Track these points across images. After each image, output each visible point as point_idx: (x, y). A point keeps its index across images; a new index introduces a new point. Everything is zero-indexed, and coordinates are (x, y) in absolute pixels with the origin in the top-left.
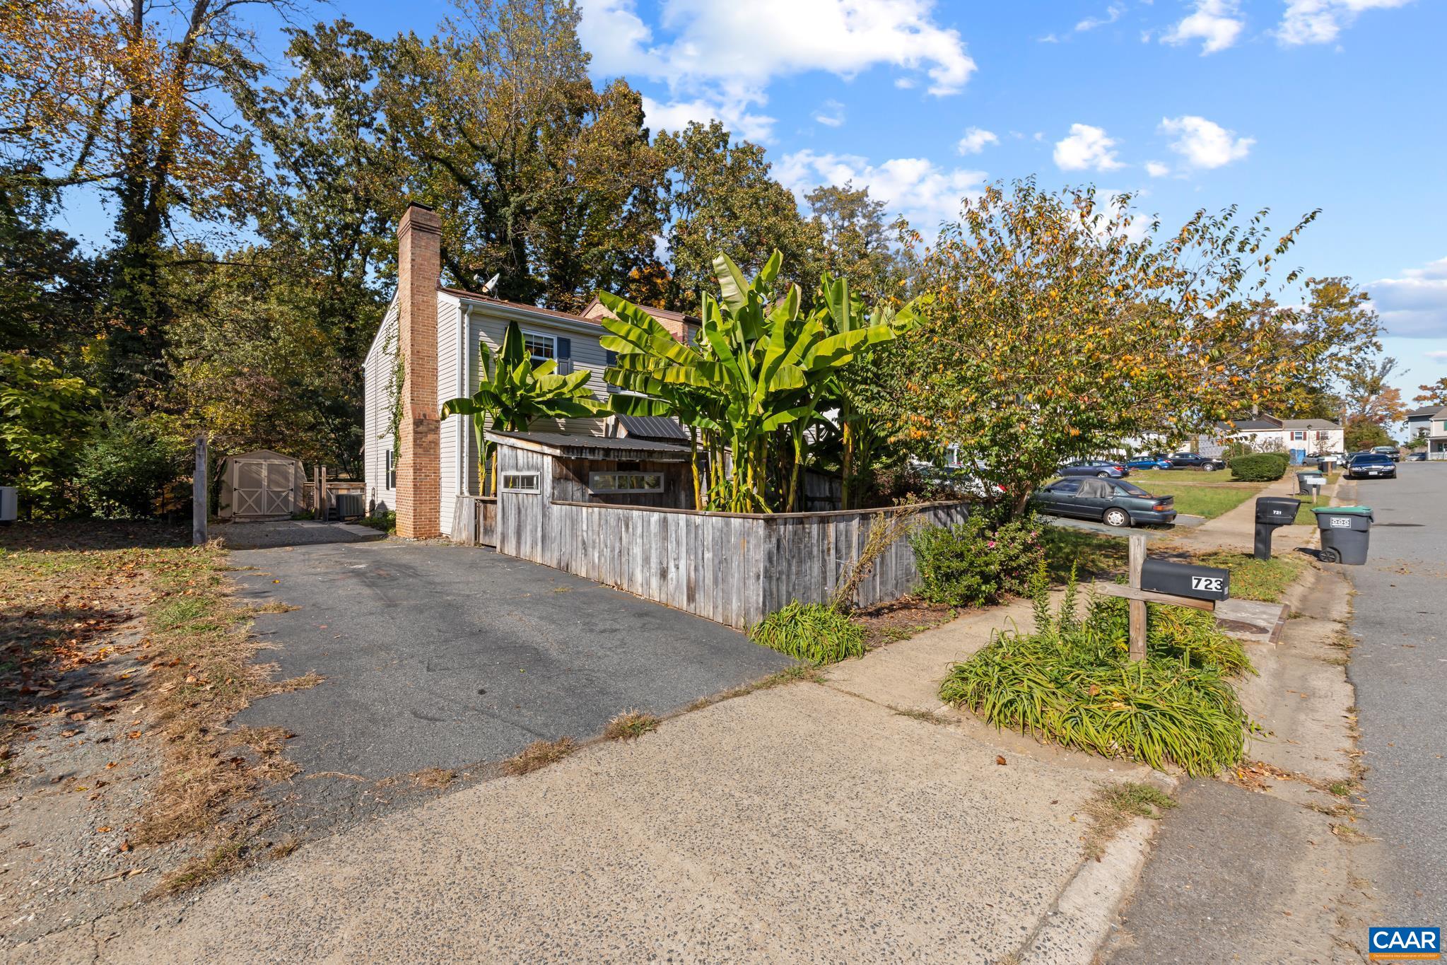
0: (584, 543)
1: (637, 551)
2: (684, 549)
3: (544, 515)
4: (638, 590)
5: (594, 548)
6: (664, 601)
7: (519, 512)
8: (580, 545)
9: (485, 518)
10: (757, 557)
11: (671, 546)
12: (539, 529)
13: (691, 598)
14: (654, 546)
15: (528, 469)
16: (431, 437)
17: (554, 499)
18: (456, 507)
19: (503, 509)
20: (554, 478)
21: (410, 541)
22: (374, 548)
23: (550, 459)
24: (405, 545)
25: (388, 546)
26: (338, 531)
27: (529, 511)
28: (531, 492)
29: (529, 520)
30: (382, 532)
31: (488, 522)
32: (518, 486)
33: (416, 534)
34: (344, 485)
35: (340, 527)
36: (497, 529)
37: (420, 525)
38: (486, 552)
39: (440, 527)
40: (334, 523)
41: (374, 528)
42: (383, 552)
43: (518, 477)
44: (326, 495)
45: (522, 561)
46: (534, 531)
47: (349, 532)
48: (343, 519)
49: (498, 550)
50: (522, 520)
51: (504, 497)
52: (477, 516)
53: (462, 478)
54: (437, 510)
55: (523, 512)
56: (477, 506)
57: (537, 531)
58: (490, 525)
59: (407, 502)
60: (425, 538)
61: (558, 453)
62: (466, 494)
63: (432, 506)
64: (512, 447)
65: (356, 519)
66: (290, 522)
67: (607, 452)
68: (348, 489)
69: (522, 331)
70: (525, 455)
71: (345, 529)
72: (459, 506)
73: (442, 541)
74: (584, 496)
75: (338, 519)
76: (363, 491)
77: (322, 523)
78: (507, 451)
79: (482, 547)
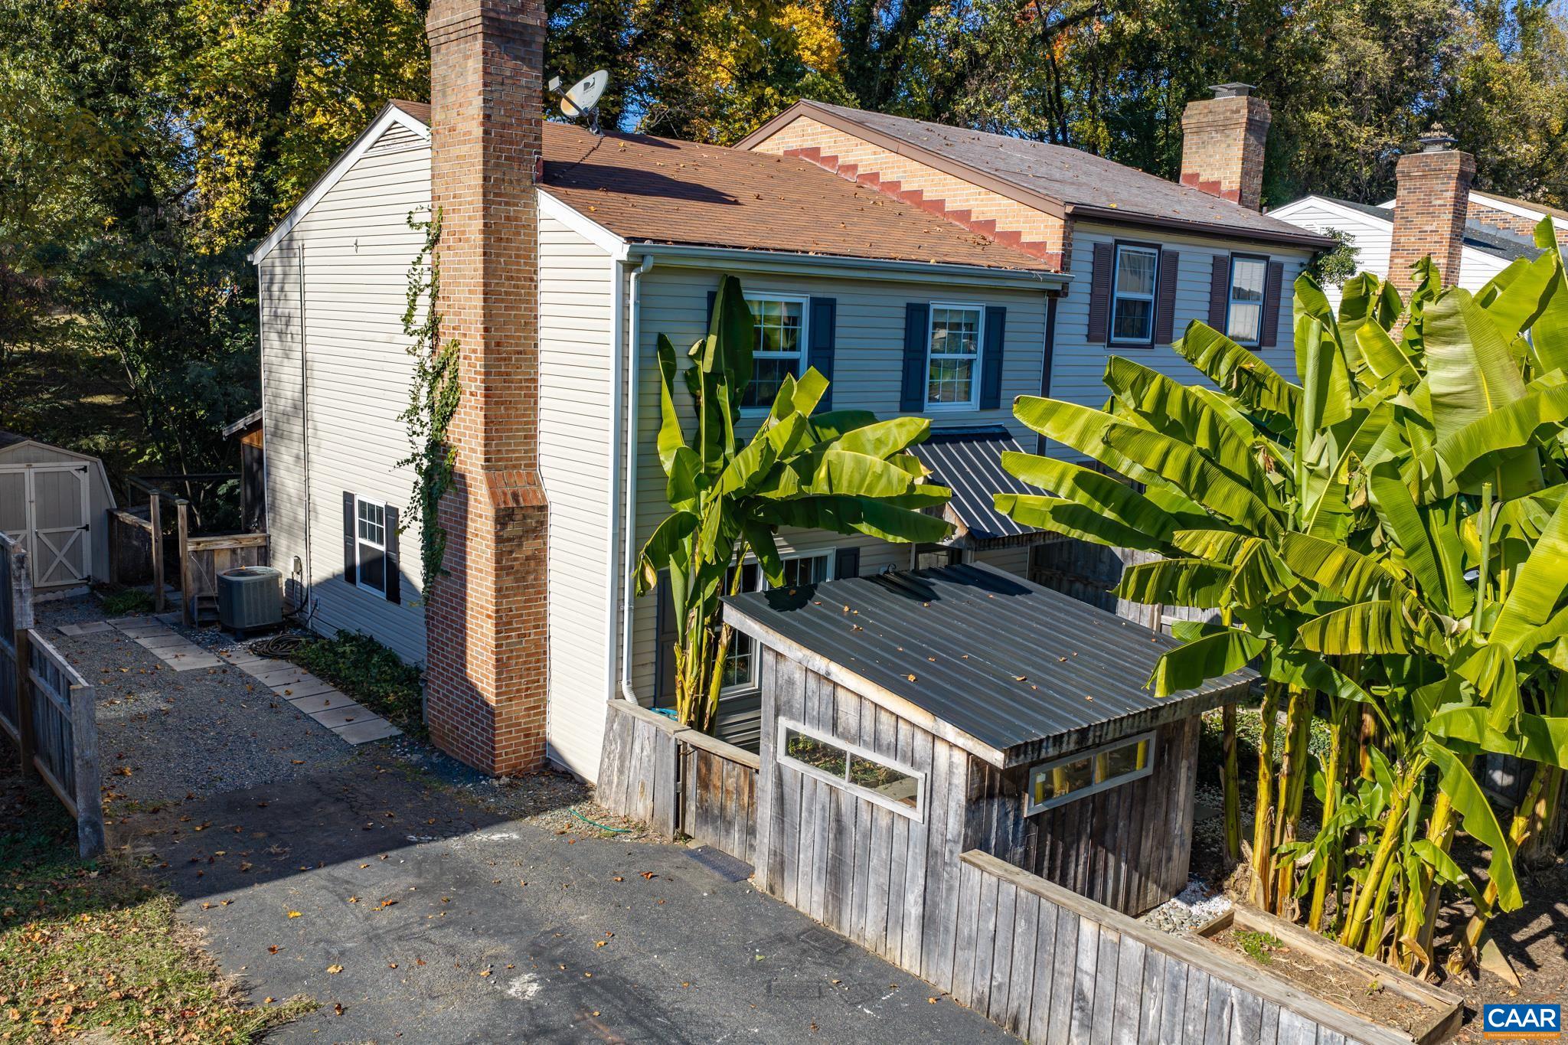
3: (930, 872)
7: (840, 832)
8: (1068, 996)
9: (704, 783)
12: (913, 898)
15: (877, 745)
16: (529, 547)
17: (965, 849)
18: (609, 728)
19: (781, 800)
20: (968, 800)
21: (493, 789)
22: (455, 844)
23: (960, 759)
24: (511, 824)
25: (475, 826)
26: (275, 705)
27: (878, 845)
28: (884, 802)
29: (875, 862)
30: (388, 723)
31: (715, 798)
32: (837, 770)
33: (501, 767)
34: (225, 543)
35: (260, 677)
36: (751, 831)
37: (508, 749)
38: (731, 885)
39: (546, 745)
40: (223, 645)
41: (346, 692)
42: (498, 874)
43: (840, 754)
44: (189, 567)
45: (848, 944)
46: (893, 895)
47: (308, 717)
48: (243, 635)
49: (760, 879)
50: (849, 851)
51: (787, 778)
52: (680, 775)
53: (619, 658)
54: (539, 709)
55: (853, 837)
56: (682, 753)
57: (902, 897)
58: (723, 808)
59: (472, 688)
60: (519, 776)
61: (996, 757)
62: (630, 697)
63: (532, 703)
64: (824, 678)
65: (277, 642)
66: (116, 632)
67: (1083, 733)
68: (234, 551)
69: (748, 296)
70: (869, 712)
71: (281, 691)
72: (619, 731)
73: (576, 801)
74: (1016, 823)
75: (226, 629)
76: (265, 554)
77: (187, 636)
78: (798, 676)
79: (692, 845)
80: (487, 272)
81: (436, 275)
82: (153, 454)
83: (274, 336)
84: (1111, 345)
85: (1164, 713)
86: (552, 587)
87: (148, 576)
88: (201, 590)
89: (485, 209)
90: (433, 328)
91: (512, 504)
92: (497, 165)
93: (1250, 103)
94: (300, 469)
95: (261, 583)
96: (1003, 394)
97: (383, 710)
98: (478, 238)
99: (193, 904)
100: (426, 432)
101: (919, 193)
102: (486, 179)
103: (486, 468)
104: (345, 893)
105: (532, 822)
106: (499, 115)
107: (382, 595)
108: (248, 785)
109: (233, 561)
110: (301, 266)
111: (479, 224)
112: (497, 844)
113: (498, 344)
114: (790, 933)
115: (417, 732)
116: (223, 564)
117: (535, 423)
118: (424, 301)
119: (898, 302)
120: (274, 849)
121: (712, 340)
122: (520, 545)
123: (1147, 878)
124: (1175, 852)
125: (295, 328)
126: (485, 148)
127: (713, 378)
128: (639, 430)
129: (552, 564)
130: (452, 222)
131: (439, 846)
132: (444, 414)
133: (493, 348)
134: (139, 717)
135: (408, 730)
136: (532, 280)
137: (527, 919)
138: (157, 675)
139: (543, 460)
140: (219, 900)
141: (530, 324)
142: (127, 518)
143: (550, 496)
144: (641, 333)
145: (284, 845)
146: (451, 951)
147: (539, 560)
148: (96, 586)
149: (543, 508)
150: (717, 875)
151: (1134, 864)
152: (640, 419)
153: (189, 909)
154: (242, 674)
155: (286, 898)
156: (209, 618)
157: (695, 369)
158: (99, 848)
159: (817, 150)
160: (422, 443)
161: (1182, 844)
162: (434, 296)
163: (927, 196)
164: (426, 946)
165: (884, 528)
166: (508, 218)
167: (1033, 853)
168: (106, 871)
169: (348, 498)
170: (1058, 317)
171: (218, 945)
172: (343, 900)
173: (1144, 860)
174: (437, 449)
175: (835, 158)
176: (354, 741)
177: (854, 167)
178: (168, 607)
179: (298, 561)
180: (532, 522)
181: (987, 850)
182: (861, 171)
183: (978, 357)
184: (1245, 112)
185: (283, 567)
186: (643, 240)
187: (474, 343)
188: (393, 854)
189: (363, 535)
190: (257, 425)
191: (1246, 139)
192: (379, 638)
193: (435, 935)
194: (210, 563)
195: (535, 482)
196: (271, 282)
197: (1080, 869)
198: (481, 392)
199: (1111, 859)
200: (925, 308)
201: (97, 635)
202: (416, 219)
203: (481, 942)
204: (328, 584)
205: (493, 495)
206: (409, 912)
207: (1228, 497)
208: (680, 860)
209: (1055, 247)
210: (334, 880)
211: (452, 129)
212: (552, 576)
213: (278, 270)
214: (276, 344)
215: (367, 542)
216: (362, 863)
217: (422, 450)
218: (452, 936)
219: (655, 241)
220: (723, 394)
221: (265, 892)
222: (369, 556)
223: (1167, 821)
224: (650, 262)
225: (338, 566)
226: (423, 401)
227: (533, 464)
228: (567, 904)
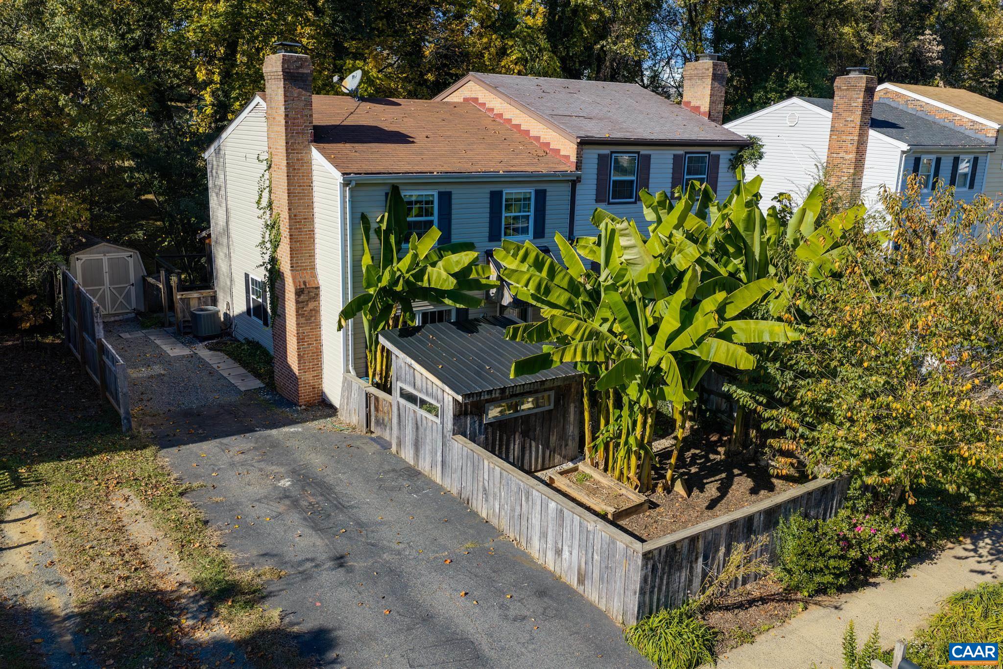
0: (485, 490)
1: (536, 521)
2: (576, 543)
3: (444, 444)
4: (535, 554)
5: (495, 499)
6: (558, 573)
7: (417, 428)
8: (481, 489)
9: (377, 409)
10: (635, 578)
11: (567, 534)
12: (439, 454)
13: (581, 581)
14: (550, 525)
15: (427, 394)
16: (311, 305)
17: (454, 435)
18: (343, 386)
19: (399, 415)
20: (454, 415)
21: (297, 411)
22: (274, 432)
23: (451, 399)
24: (300, 425)
25: (284, 425)
26: (212, 372)
27: (428, 432)
28: (431, 417)
29: (428, 440)
30: (259, 382)
31: (380, 415)
32: (416, 404)
33: (302, 401)
34: (195, 295)
35: (207, 360)
36: (391, 429)
37: (304, 393)
38: (382, 451)
39: (323, 393)
40: (194, 344)
41: (244, 367)
42: (288, 444)
43: (416, 397)
44: (178, 305)
45: (420, 473)
46: (433, 453)
47: (225, 378)
48: (202, 339)
49: (394, 449)
50: (420, 436)
51: (401, 406)
52: (368, 406)
53: (348, 355)
54: (319, 377)
55: (421, 430)
56: (368, 396)
57: (436, 454)
58: (383, 420)
59: (289, 367)
60: (310, 406)
61: (460, 398)
62: (353, 373)
63: (315, 373)
64: (410, 366)
65: (217, 343)
66: (146, 336)
67: (503, 390)
68: (199, 298)
69: (403, 194)
70: (424, 380)
71: (215, 366)
72: (347, 386)
73: (330, 416)
74: (480, 425)
75: (195, 336)
76: (214, 301)
77: (178, 339)
78: (403, 365)
79: (373, 435)
80: (289, 184)
81: (271, 182)
82: (169, 242)
83: (214, 194)
84: (609, 203)
85: (548, 383)
86: (323, 323)
87: (160, 309)
88: (184, 317)
89: (287, 156)
90: (270, 204)
91: (303, 286)
92: (292, 136)
93: (715, 65)
94: (227, 260)
95: (210, 315)
96: (546, 231)
97: (258, 376)
98: (285, 169)
99: (165, 450)
100: (269, 252)
101: (519, 126)
102: (287, 143)
103: (291, 270)
104: (225, 448)
105: (309, 425)
106: (292, 114)
107: (261, 322)
108: (194, 406)
109: (199, 303)
110: (224, 163)
111: (285, 162)
112: (292, 433)
113: (295, 216)
114: (398, 468)
115: (271, 386)
116: (194, 304)
117: (314, 250)
118: (266, 194)
119: (487, 190)
120: (200, 431)
121: (386, 214)
122: (307, 305)
123: (554, 452)
124: (570, 443)
125: (222, 192)
126: (286, 129)
127: (387, 232)
128: (353, 256)
129: (322, 313)
130: (275, 160)
131: (268, 432)
132: (276, 245)
133: (293, 218)
134: (152, 377)
135: (267, 384)
136: (310, 186)
137: (295, 461)
138: (162, 358)
139: (318, 266)
140: (174, 450)
141: (310, 206)
142: (151, 280)
143: (321, 283)
144: (352, 213)
145: (204, 430)
146: (261, 470)
147: (316, 311)
148: (138, 313)
149: (318, 288)
150: (379, 447)
151: (546, 446)
152: (353, 251)
153: (163, 452)
154: (200, 358)
155: (202, 450)
156: (189, 331)
157: (380, 228)
158: (130, 428)
159: (477, 99)
160: (267, 258)
161: (574, 439)
162: (270, 192)
163: (523, 127)
164: (252, 468)
165: (455, 301)
166: (298, 160)
167: (490, 438)
168: (133, 437)
169: (247, 276)
170: (577, 192)
171: (172, 465)
172: (223, 451)
173: (552, 445)
174: (273, 260)
175: (485, 104)
176: (243, 389)
177: (492, 110)
178: (171, 324)
179: (228, 304)
180: (312, 294)
181: (465, 436)
182: (495, 112)
183: (532, 214)
184: (711, 70)
185: (222, 308)
186: (350, 174)
187: (285, 215)
188: (247, 435)
189: (253, 294)
190: (209, 236)
191: (712, 84)
192: (261, 342)
193: (256, 464)
194: (188, 305)
195: (314, 276)
196: (212, 168)
197: (516, 446)
198: (288, 237)
199: (533, 444)
200: (501, 193)
201: (137, 338)
202: (261, 158)
203: (274, 467)
204: (240, 316)
205: (294, 282)
206: (247, 456)
207: (559, 296)
208: (365, 441)
209: (573, 159)
210: (221, 443)
211: (274, 118)
212: (323, 318)
213: (215, 163)
214: (215, 198)
215: (255, 297)
216: (234, 438)
217: (267, 261)
218: (262, 465)
219: (356, 174)
220: (392, 239)
221: (194, 447)
222: (256, 304)
223: (564, 428)
224: (353, 183)
225: (244, 308)
226: (267, 239)
227: (313, 268)
228: (313, 456)
